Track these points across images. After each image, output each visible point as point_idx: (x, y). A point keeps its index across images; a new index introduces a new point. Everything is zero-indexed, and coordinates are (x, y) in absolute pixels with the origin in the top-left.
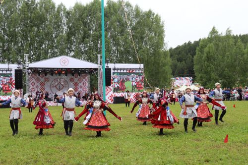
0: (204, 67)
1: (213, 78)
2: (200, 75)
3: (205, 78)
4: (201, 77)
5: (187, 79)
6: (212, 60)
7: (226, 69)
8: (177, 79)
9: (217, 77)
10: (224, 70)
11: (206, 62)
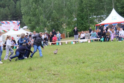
0: (32, 9)
1: (42, 21)
2: (28, 18)
3: (33, 21)
4: (30, 20)
5: (14, 23)
6: (40, 2)
7: (54, 11)
8: (4, 23)
9: (46, 20)
10: (52, 12)
11: (34, 4)
